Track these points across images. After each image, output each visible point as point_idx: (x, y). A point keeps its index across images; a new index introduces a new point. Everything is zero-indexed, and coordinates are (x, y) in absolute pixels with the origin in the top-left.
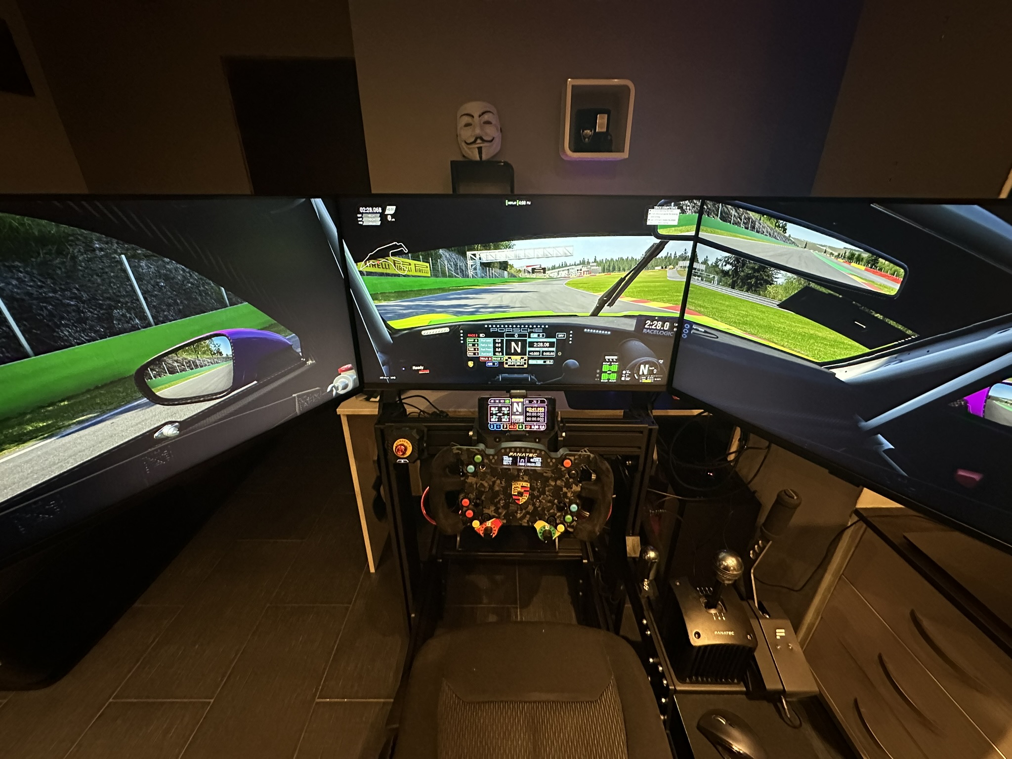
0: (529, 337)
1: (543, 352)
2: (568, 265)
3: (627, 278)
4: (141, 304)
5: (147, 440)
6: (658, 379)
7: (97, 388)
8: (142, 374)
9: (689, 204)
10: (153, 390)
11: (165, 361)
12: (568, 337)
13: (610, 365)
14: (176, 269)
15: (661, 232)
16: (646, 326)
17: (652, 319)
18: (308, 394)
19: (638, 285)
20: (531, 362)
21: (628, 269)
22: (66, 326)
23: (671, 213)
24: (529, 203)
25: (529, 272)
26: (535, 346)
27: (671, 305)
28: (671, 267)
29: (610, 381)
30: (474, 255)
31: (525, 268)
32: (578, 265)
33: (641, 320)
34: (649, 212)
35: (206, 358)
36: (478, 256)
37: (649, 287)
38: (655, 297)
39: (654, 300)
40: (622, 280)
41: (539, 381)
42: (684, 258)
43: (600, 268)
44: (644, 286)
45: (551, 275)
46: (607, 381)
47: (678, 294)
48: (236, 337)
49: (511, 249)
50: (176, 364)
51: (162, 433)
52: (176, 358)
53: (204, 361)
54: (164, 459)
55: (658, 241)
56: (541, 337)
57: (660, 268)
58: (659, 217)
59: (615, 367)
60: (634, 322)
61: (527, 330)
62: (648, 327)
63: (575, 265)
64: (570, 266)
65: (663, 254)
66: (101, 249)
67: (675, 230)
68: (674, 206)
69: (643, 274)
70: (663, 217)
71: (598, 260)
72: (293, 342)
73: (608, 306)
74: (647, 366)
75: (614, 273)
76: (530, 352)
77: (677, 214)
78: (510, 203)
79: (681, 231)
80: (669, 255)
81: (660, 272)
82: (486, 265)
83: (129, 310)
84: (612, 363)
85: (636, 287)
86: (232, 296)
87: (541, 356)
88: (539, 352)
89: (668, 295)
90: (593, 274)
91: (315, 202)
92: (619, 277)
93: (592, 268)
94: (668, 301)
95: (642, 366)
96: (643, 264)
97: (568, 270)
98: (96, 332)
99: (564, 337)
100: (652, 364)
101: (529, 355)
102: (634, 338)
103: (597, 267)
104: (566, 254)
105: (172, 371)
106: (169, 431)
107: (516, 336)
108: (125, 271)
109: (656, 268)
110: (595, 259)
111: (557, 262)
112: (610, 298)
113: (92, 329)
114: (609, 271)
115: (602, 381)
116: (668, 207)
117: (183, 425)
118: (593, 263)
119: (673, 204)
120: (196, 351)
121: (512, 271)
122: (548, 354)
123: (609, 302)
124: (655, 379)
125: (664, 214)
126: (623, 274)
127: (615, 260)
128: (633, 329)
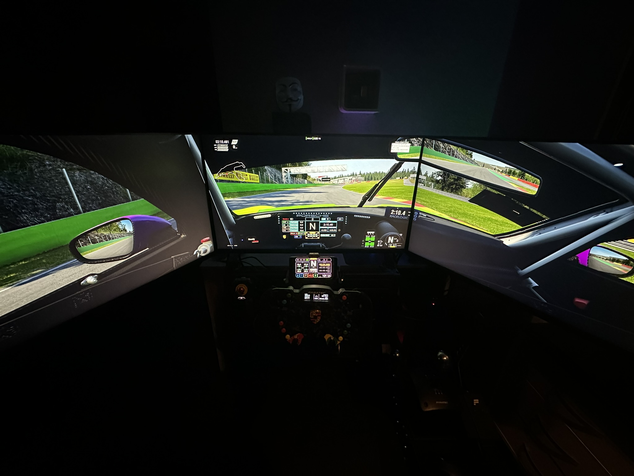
0: (321, 220)
1: (329, 229)
2: (344, 176)
3: (379, 184)
4: (74, 199)
5: (76, 286)
6: (399, 246)
7: (44, 253)
8: (74, 244)
9: (416, 140)
10: (81, 254)
11: (89, 235)
12: (345, 220)
13: (370, 237)
14: (98, 178)
15: (399, 156)
16: (392, 213)
17: (395, 209)
18: (181, 256)
19: (386, 188)
20: (322, 235)
21: (380, 179)
22: (25, 213)
23: (405, 145)
24: (320, 139)
25: (320, 180)
26: (324, 225)
27: (407, 200)
28: (406, 177)
29: (370, 247)
30: (287, 170)
31: (318, 178)
32: (350, 176)
33: (389, 209)
34: (392, 145)
35: (116, 233)
36: (289, 171)
37: (393, 189)
38: (396, 196)
39: (396, 198)
40: (377, 185)
41: (327, 247)
42: (413, 172)
43: (363, 178)
44: (390, 189)
45: (334, 182)
46: (368, 247)
47: (411, 194)
48: (135, 220)
49: (309, 166)
50: (96, 237)
51: (86, 282)
52: (96, 234)
53: (115, 235)
54: (87, 298)
55: (398, 162)
56: (328, 220)
57: (399, 178)
58: (398, 148)
59: (373, 238)
60: (384, 211)
61: (319, 216)
62: (393, 214)
63: (348, 176)
64: (345, 177)
65: (400, 170)
66: (50, 165)
67: (408, 156)
68: (407, 141)
69: (389, 182)
70: (400, 148)
71: (362, 173)
72: (172, 223)
73: (368, 201)
74: (393, 237)
75: (371, 181)
76: (321, 229)
77: (409, 146)
78: (309, 138)
79: (412, 156)
80: (404, 170)
81: (399, 181)
82: (294, 176)
83: (66, 203)
84: (372, 236)
85: (385, 190)
86: (134, 194)
87: (328, 232)
88: (327, 229)
89: (405, 194)
90: (359, 182)
91: (187, 137)
92: (374, 184)
93: (358, 178)
94: (405, 198)
95: (390, 238)
96: (389, 176)
97: (344, 179)
98: (45, 217)
99: (342, 220)
100: (395, 236)
101: (320, 231)
102: (384, 220)
103: (362, 178)
104: (342, 169)
105: (94, 242)
106: (91, 280)
107: (313, 219)
108: (65, 179)
109: (397, 178)
110: (360, 173)
111: (337, 174)
112: (369, 196)
113: (42, 215)
114: (368, 180)
115: (365, 247)
116: (403, 142)
117: (100, 276)
118: (359, 175)
119: (406, 140)
120: (110, 229)
121: (310, 180)
122: (332, 230)
123: (369, 199)
124: (398, 246)
125: (401, 146)
126: (377, 182)
127: (372, 173)
128: (384, 215)
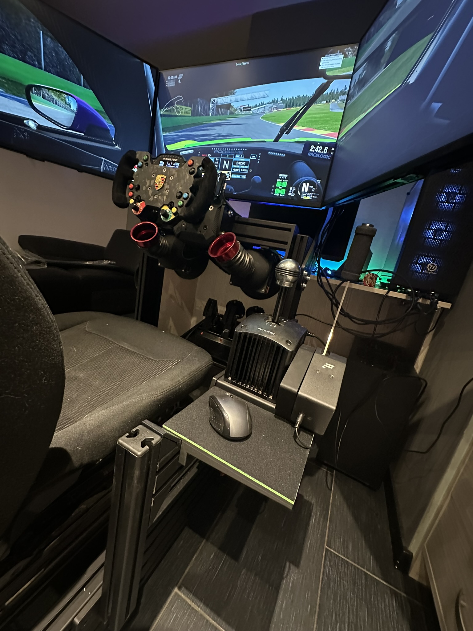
0: (235, 157)
1: (241, 168)
3: (301, 112)
4: (41, 57)
5: (20, 120)
7: (8, 80)
8: (29, 88)
9: (351, 50)
10: (32, 100)
11: (42, 90)
12: (258, 158)
13: (282, 182)
14: (63, 52)
15: (328, 74)
16: (311, 150)
17: (316, 144)
18: (111, 164)
19: (308, 116)
20: (234, 176)
21: (303, 105)
22: (7, 44)
23: (337, 58)
26: (237, 164)
27: (331, 132)
28: (333, 100)
29: (280, 195)
31: (240, 107)
32: (271, 103)
33: (307, 145)
34: (322, 60)
35: (62, 103)
36: (216, 101)
37: (315, 118)
38: (319, 126)
40: (298, 113)
41: (235, 192)
42: (343, 93)
43: (284, 105)
44: (312, 118)
45: (254, 112)
47: (337, 123)
48: (81, 104)
49: (234, 95)
50: (46, 95)
51: (28, 123)
52: (48, 92)
54: (24, 136)
55: (326, 81)
56: (241, 157)
57: (325, 102)
59: (285, 184)
60: (302, 147)
61: (234, 152)
64: (266, 104)
65: (328, 91)
66: (33, 23)
67: (339, 71)
69: (313, 107)
70: (330, 62)
71: (284, 99)
72: (111, 129)
73: (286, 133)
74: (308, 184)
75: (293, 108)
76: (233, 168)
77: (341, 59)
79: (343, 72)
80: (333, 91)
81: (325, 105)
82: (219, 107)
83: (35, 56)
84: (284, 180)
85: (306, 118)
86: (85, 82)
87: (239, 172)
88: (238, 168)
89: (329, 124)
90: (279, 109)
91: (146, 66)
92: (295, 111)
93: (279, 105)
94: (329, 129)
95: (304, 184)
96: (313, 100)
97: (264, 107)
99: (255, 158)
100: (312, 183)
101: (233, 171)
102: (300, 159)
105: (44, 97)
106: (32, 124)
107: (228, 156)
108: (40, 38)
109: (322, 102)
112: (287, 128)
113: (16, 53)
114: (290, 107)
115: (275, 195)
116: (335, 54)
117: (39, 127)
118: (280, 101)
119: (339, 51)
120: (58, 96)
121: (232, 110)
122: (244, 170)
124: (313, 197)
125: (332, 60)
126: (298, 108)
127: (294, 98)
128: (301, 152)
